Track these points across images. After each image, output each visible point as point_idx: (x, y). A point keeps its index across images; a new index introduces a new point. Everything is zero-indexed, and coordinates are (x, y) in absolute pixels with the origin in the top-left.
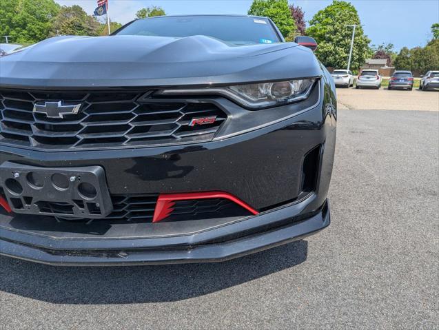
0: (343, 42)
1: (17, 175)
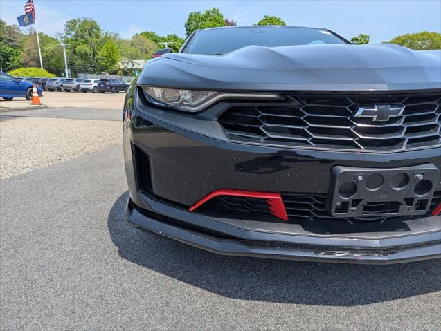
1: (360, 178)
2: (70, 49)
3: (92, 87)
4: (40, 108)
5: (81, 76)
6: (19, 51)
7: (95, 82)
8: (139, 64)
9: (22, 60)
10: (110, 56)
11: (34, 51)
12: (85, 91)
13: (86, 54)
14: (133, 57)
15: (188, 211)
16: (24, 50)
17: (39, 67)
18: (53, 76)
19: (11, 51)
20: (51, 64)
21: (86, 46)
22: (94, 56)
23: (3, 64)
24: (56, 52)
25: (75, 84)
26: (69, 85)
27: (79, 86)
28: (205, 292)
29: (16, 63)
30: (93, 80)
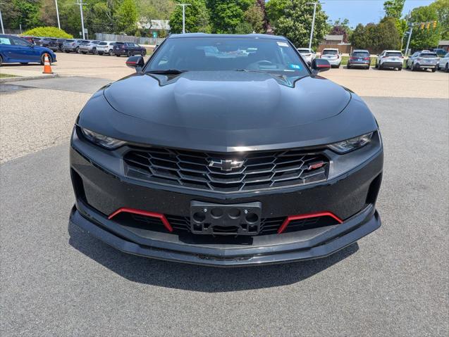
0: (302, 18)
1: (206, 210)
2: (88, 6)
3: (108, 50)
4: (52, 77)
5: (99, 35)
6: (37, 7)
7: (111, 44)
8: (157, 25)
9: (40, 17)
10: (128, 15)
11: (52, 8)
12: (101, 53)
13: (104, 13)
14: (151, 17)
15: (107, 219)
16: (43, 6)
17: (57, 26)
18: (70, 37)
19: (30, 7)
20: (69, 23)
21: (104, 3)
22: (112, 15)
23: (22, 21)
24: (74, 10)
25: (91, 46)
26: (85, 47)
27: (95, 48)
28: (118, 275)
29: (35, 21)
30: (109, 43)
